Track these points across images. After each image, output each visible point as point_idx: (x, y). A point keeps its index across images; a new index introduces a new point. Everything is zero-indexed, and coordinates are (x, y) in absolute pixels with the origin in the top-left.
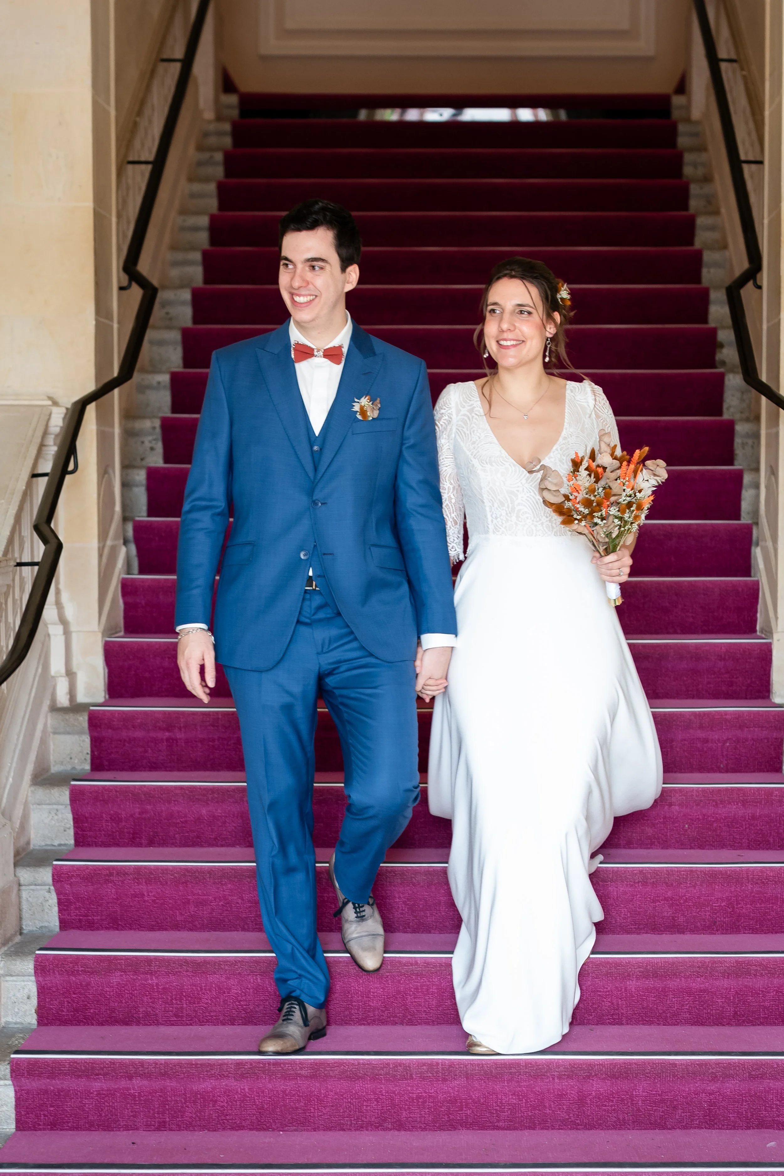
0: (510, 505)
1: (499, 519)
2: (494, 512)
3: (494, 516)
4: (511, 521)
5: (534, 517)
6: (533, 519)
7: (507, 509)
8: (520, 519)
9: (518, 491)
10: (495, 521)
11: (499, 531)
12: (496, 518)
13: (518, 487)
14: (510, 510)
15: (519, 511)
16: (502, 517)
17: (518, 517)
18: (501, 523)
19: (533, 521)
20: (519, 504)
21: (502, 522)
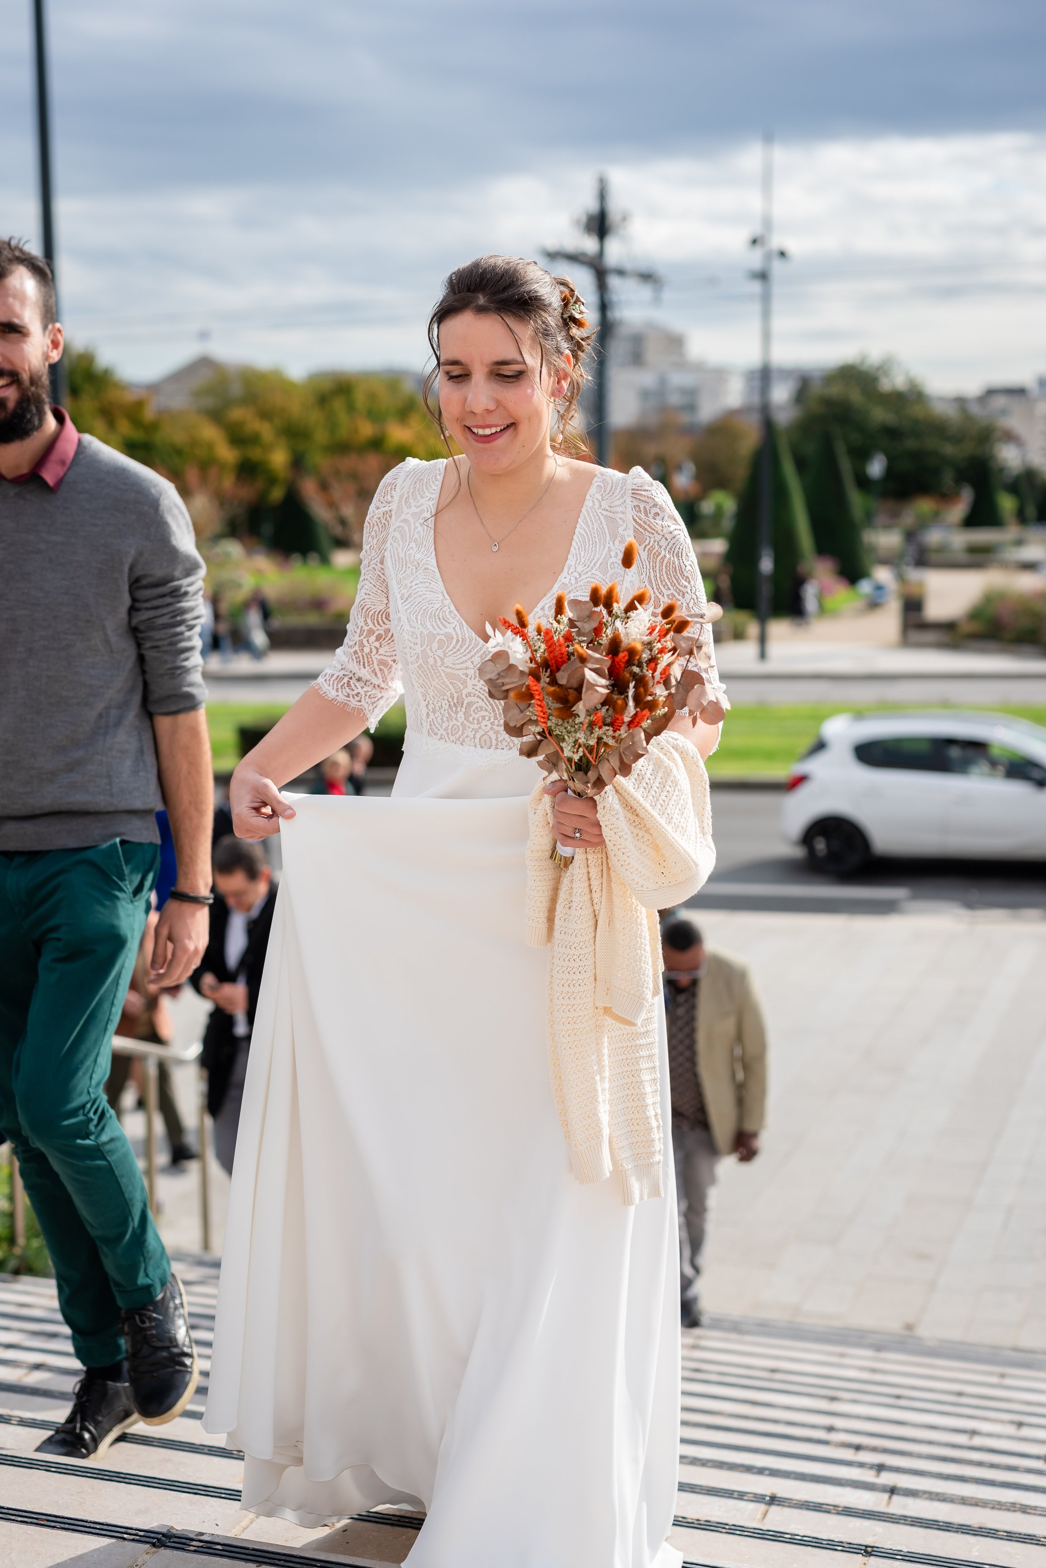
0: (456, 695)
1: (437, 714)
2: (431, 702)
3: (430, 707)
4: (456, 719)
5: (496, 718)
6: (492, 720)
7: (450, 700)
8: (471, 719)
9: (467, 675)
10: (432, 716)
11: (436, 734)
12: (434, 712)
13: (467, 668)
14: (455, 701)
15: (470, 704)
16: (442, 710)
17: (467, 715)
18: (440, 721)
19: (492, 724)
20: (469, 695)
21: (442, 719)
